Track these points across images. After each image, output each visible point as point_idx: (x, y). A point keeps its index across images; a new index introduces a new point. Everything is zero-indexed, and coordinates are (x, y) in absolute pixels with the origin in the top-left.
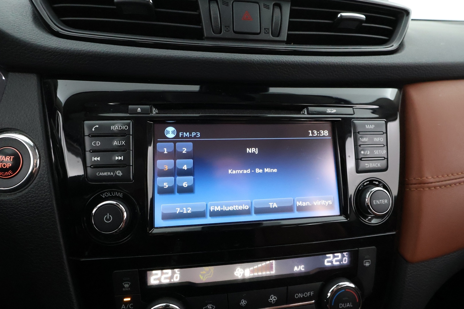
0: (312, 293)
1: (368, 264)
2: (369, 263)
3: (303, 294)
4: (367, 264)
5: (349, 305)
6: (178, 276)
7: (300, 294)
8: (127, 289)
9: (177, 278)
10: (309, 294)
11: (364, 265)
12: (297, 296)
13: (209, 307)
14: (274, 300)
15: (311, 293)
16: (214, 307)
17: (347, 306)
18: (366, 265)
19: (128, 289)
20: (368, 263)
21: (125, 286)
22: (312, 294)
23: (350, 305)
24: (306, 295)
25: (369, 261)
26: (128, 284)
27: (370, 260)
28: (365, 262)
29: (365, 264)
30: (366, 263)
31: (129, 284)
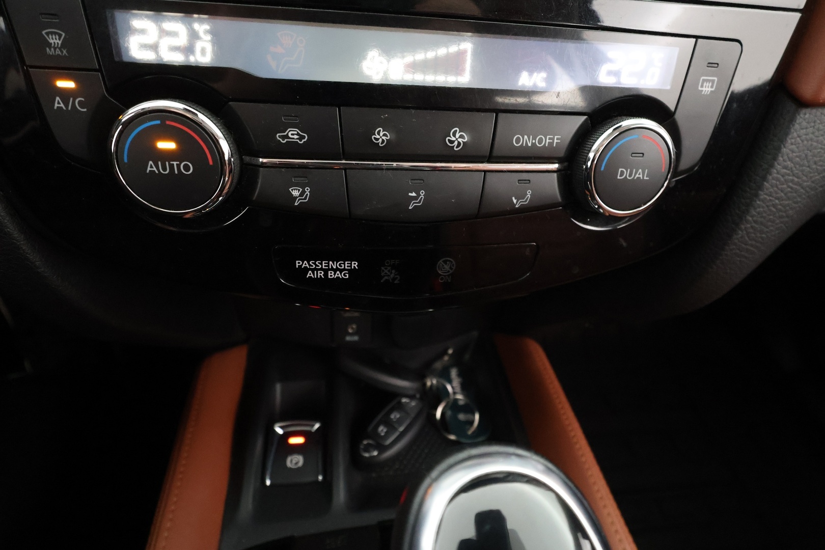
0: (557, 139)
1: (710, 89)
2: (712, 87)
3: (534, 138)
4: (707, 89)
5: (641, 176)
6: (209, 47)
7: (526, 137)
8: (58, 52)
9: (203, 52)
10: (548, 141)
11: (700, 89)
12: (518, 140)
13: (292, 134)
14: (460, 140)
15: (553, 139)
16: (304, 137)
17: (637, 176)
18: (704, 89)
19: (62, 52)
20: (710, 84)
21: (51, 41)
22: (555, 141)
23: (643, 177)
24: (540, 141)
25: (713, 81)
26: (57, 37)
27: (716, 79)
28: (704, 80)
29: (702, 86)
30: (705, 84)
31: (60, 36)
